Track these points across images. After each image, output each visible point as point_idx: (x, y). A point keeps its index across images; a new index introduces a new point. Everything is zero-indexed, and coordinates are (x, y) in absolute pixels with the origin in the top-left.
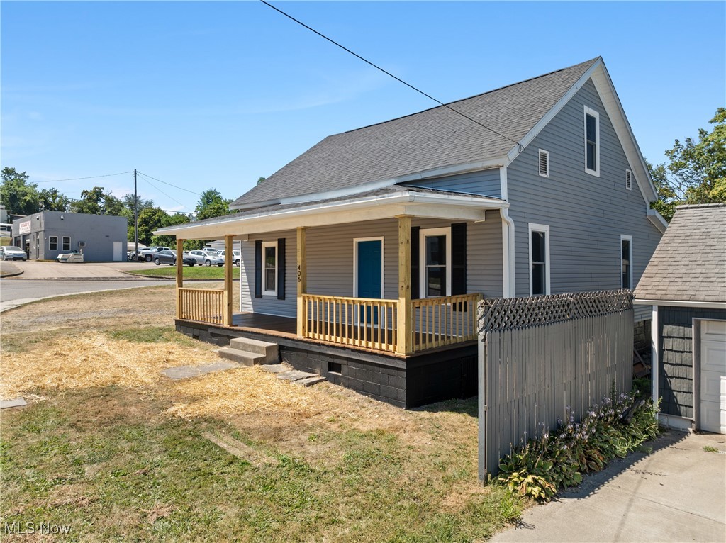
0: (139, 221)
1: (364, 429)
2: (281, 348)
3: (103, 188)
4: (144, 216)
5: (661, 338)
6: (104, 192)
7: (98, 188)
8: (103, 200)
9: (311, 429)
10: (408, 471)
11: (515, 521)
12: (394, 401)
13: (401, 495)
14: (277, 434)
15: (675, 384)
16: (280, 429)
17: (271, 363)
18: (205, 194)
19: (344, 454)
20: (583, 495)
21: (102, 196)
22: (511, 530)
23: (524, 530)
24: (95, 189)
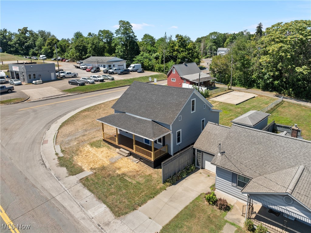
0: (47, 43)
1: (147, 174)
2: (130, 153)
3: (27, 28)
4: (49, 41)
5: (197, 154)
6: (28, 29)
7: (25, 28)
8: (28, 33)
9: (139, 175)
10: (153, 182)
11: (165, 189)
12: (152, 167)
13: (152, 187)
14: (134, 176)
15: (199, 161)
16: (135, 175)
17: (129, 156)
18: (75, 34)
19: (145, 180)
20: (175, 185)
21: (27, 31)
22: (165, 191)
23: (166, 191)
24: (24, 28)
